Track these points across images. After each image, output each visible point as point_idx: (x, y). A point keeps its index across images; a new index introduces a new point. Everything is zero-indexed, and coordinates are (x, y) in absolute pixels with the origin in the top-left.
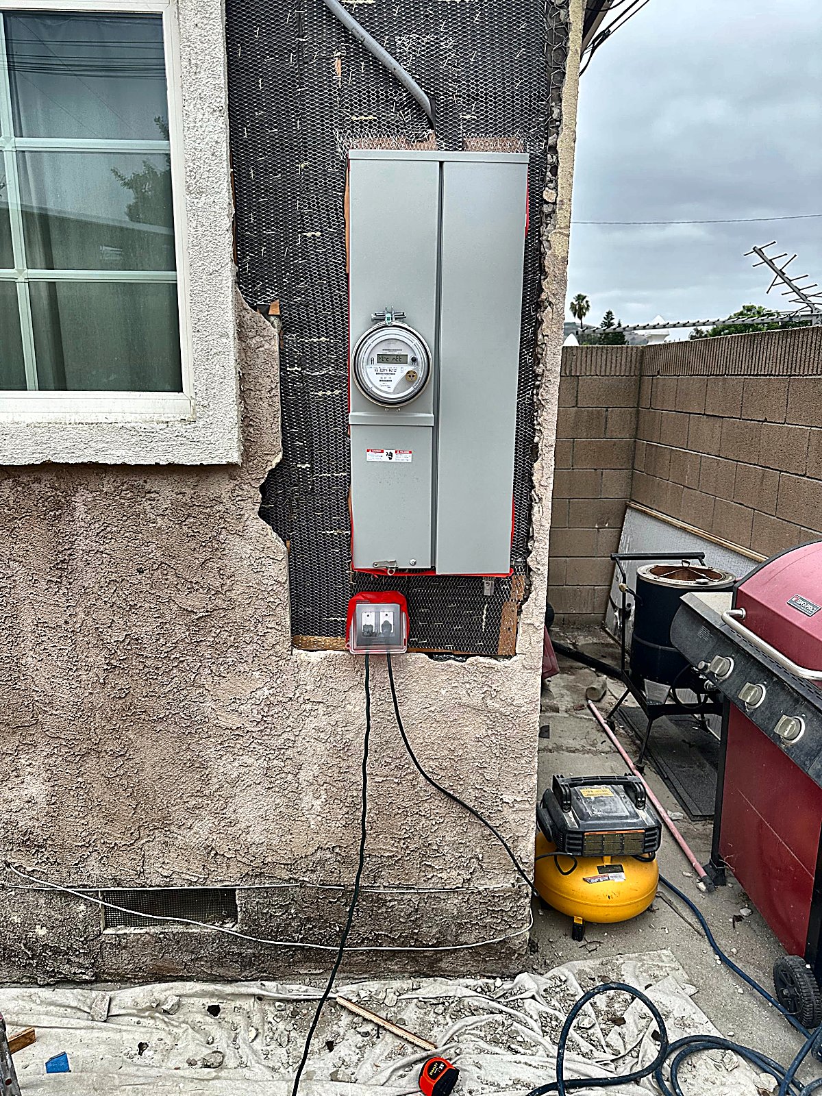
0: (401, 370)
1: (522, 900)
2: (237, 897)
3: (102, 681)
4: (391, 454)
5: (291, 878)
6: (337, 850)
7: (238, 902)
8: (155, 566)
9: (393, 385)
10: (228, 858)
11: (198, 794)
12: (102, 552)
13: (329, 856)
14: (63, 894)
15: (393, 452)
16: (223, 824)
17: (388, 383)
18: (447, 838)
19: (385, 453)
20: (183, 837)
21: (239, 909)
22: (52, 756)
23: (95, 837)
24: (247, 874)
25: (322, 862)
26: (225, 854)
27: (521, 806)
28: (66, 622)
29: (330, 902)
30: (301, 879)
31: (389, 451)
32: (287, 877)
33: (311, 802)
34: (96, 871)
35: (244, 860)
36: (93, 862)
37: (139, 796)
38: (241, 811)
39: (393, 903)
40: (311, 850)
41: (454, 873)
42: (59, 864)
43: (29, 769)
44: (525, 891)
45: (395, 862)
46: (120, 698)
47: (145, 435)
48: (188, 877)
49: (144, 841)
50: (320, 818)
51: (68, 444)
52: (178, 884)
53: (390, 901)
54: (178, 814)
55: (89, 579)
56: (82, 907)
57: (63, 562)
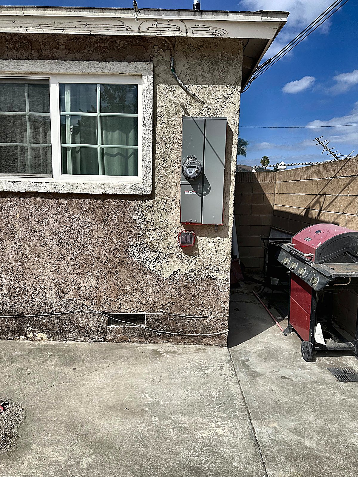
0: (194, 170)
1: (226, 321)
2: (145, 316)
3: (113, 253)
4: (191, 192)
5: (161, 311)
6: (174, 303)
7: (146, 318)
8: (129, 222)
9: (192, 174)
10: (144, 305)
11: (137, 285)
12: (115, 218)
13: (171, 305)
14: (98, 314)
15: (192, 191)
16: (143, 294)
17: (191, 173)
18: (205, 301)
19: (189, 192)
20: (132, 298)
21: (146, 320)
22: (98, 273)
23: (108, 297)
24: (149, 310)
25: (169, 307)
26: (143, 303)
27: (225, 293)
28: (105, 236)
29: (171, 319)
30: (163, 312)
31: (190, 191)
32: (160, 311)
33: (167, 290)
34: (107, 308)
35: (148, 305)
36: (107, 305)
37: (121, 286)
38: (148, 291)
39: (189, 320)
40: (167, 303)
41: (206, 312)
42: (97, 305)
43: (92, 277)
44: (227, 319)
45: (190, 307)
46: (117, 257)
47: (129, 187)
48: (132, 310)
49: (121, 299)
50: (169, 294)
51: (109, 189)
52: (130, 312)
53: (188, 319)
54: (131, 292)
55: (112, 225)
56: (103, 318)
57: (105, 220)
